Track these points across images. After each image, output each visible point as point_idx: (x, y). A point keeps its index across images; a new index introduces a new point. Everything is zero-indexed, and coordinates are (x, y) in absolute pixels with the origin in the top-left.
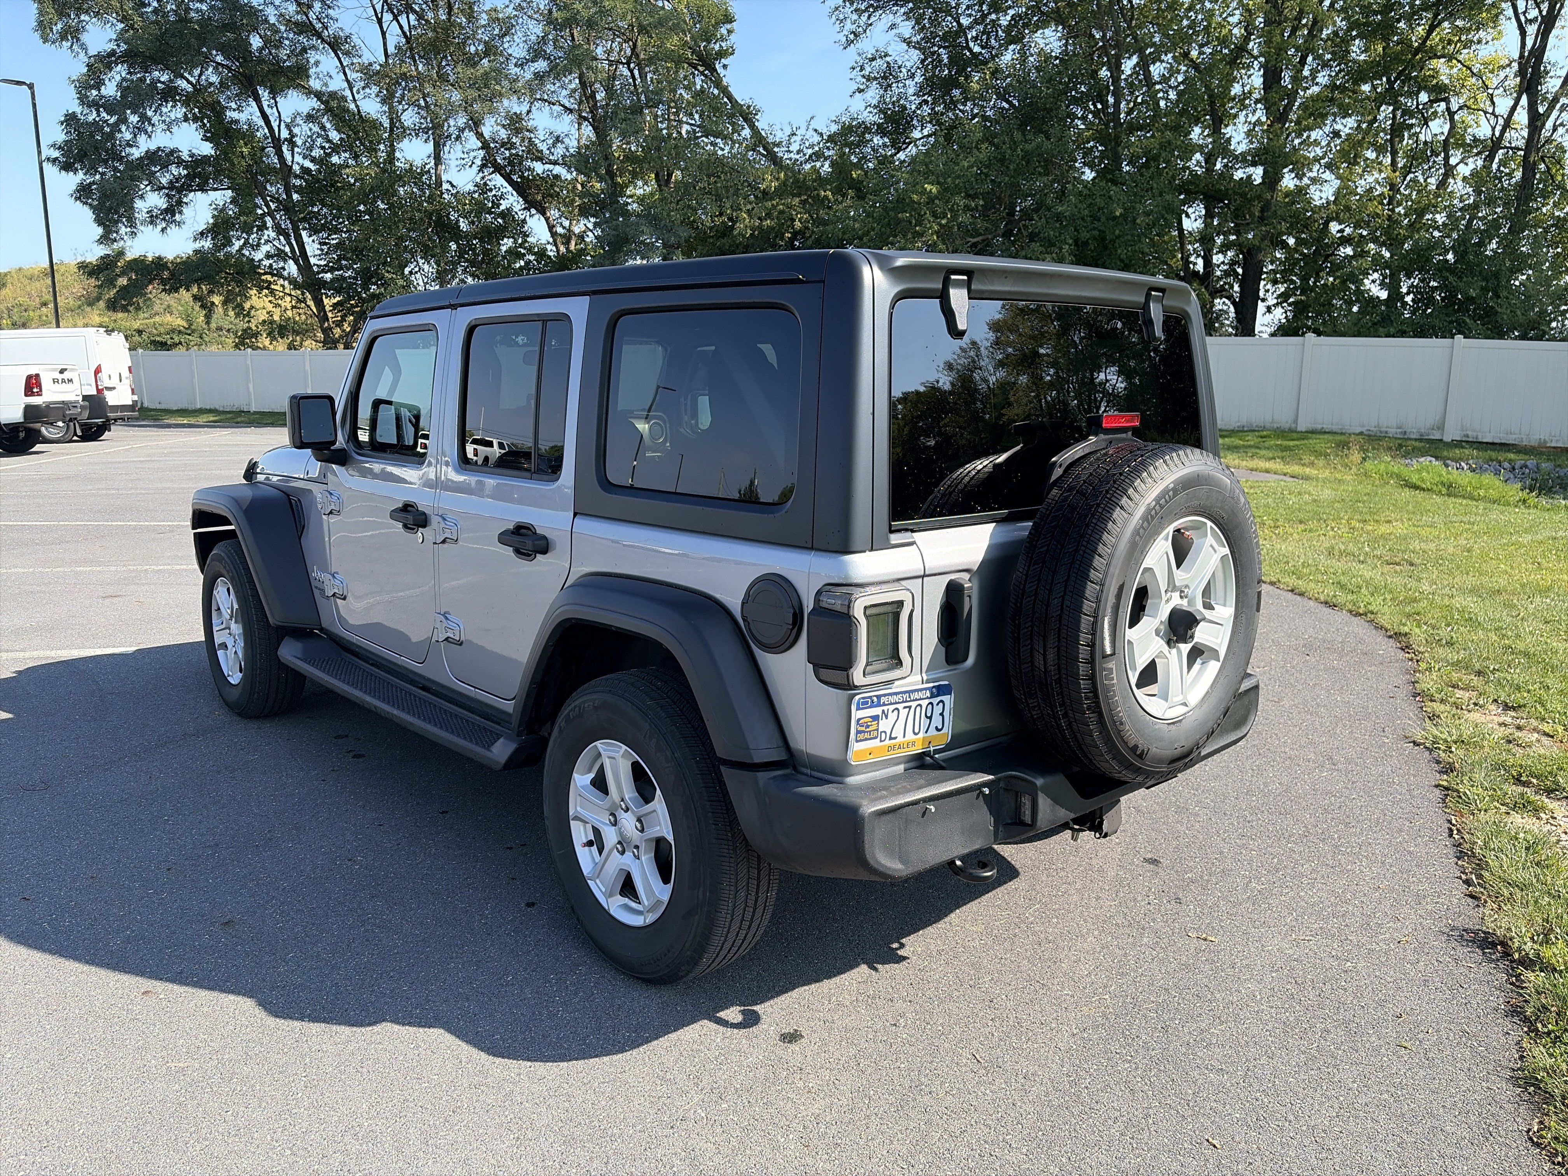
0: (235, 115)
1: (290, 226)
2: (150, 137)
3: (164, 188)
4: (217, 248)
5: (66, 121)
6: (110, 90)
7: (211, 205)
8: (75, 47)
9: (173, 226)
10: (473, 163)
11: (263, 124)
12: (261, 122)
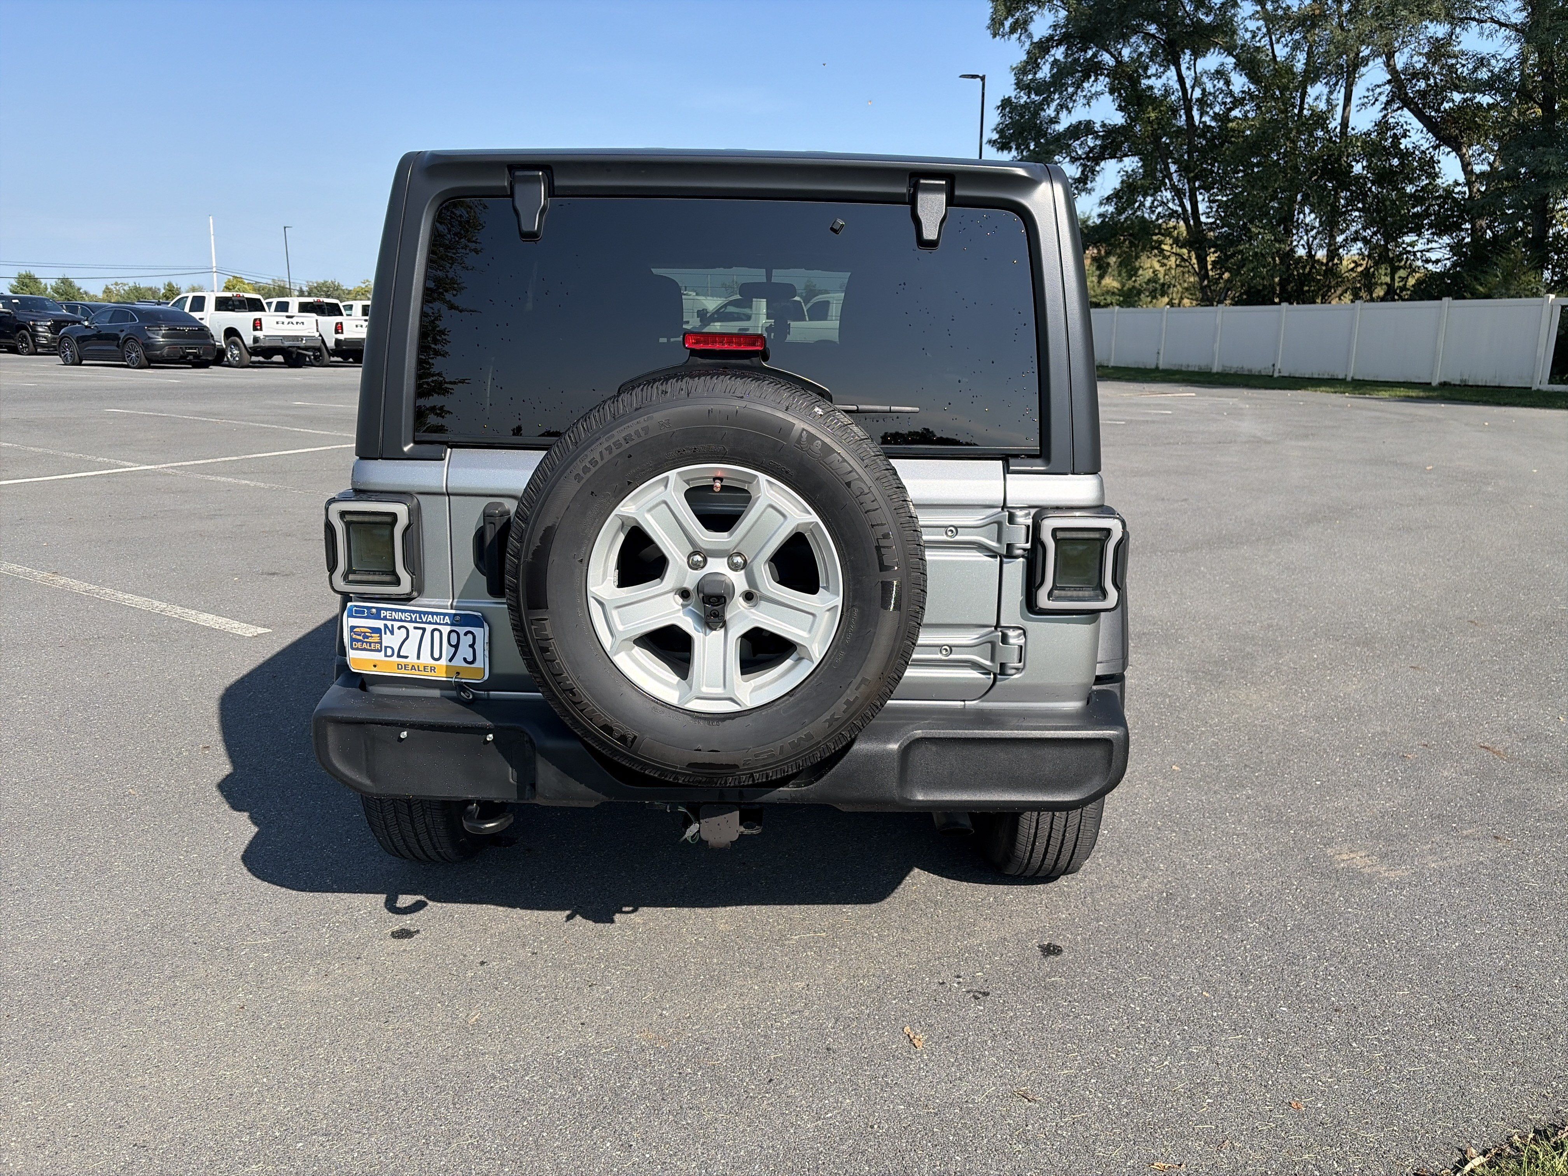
0: (1151, 82)
1: (1186, 186)
2: (1070, 112)
3: (1080, 158)
4: (1120, 211)
5: (1001, 105)
6: (1045, 72)
7: (1119, 172)
8: (1023, 37)
9: (1083, 194)
10: (1377, 100)
11: (1179, 87)
12: (1177, 86)
